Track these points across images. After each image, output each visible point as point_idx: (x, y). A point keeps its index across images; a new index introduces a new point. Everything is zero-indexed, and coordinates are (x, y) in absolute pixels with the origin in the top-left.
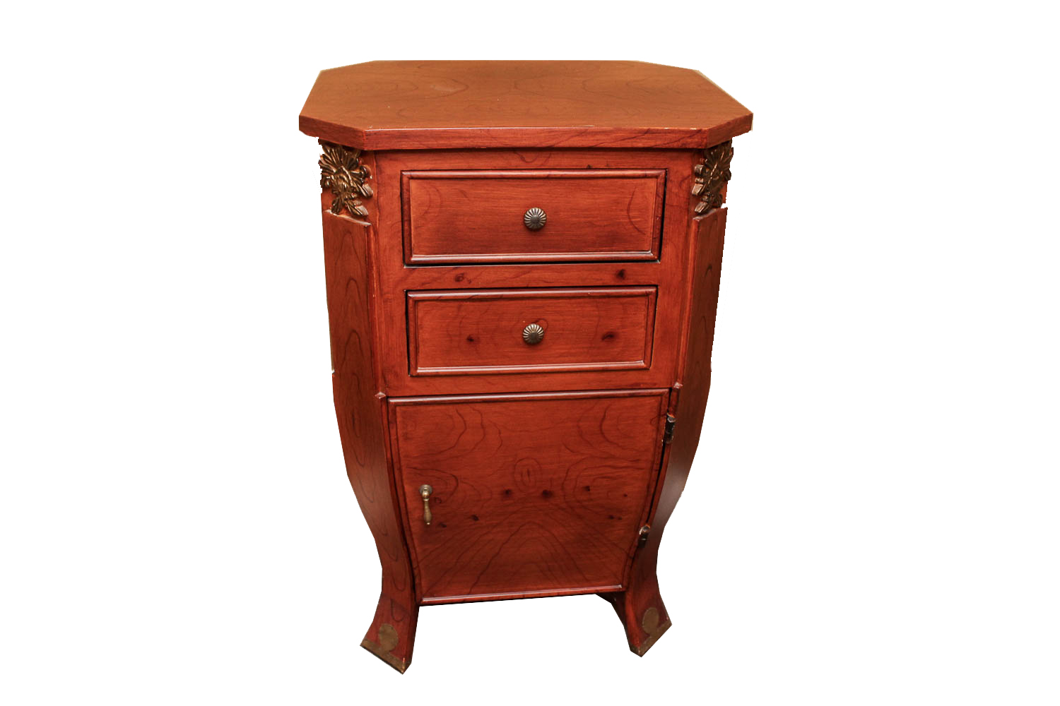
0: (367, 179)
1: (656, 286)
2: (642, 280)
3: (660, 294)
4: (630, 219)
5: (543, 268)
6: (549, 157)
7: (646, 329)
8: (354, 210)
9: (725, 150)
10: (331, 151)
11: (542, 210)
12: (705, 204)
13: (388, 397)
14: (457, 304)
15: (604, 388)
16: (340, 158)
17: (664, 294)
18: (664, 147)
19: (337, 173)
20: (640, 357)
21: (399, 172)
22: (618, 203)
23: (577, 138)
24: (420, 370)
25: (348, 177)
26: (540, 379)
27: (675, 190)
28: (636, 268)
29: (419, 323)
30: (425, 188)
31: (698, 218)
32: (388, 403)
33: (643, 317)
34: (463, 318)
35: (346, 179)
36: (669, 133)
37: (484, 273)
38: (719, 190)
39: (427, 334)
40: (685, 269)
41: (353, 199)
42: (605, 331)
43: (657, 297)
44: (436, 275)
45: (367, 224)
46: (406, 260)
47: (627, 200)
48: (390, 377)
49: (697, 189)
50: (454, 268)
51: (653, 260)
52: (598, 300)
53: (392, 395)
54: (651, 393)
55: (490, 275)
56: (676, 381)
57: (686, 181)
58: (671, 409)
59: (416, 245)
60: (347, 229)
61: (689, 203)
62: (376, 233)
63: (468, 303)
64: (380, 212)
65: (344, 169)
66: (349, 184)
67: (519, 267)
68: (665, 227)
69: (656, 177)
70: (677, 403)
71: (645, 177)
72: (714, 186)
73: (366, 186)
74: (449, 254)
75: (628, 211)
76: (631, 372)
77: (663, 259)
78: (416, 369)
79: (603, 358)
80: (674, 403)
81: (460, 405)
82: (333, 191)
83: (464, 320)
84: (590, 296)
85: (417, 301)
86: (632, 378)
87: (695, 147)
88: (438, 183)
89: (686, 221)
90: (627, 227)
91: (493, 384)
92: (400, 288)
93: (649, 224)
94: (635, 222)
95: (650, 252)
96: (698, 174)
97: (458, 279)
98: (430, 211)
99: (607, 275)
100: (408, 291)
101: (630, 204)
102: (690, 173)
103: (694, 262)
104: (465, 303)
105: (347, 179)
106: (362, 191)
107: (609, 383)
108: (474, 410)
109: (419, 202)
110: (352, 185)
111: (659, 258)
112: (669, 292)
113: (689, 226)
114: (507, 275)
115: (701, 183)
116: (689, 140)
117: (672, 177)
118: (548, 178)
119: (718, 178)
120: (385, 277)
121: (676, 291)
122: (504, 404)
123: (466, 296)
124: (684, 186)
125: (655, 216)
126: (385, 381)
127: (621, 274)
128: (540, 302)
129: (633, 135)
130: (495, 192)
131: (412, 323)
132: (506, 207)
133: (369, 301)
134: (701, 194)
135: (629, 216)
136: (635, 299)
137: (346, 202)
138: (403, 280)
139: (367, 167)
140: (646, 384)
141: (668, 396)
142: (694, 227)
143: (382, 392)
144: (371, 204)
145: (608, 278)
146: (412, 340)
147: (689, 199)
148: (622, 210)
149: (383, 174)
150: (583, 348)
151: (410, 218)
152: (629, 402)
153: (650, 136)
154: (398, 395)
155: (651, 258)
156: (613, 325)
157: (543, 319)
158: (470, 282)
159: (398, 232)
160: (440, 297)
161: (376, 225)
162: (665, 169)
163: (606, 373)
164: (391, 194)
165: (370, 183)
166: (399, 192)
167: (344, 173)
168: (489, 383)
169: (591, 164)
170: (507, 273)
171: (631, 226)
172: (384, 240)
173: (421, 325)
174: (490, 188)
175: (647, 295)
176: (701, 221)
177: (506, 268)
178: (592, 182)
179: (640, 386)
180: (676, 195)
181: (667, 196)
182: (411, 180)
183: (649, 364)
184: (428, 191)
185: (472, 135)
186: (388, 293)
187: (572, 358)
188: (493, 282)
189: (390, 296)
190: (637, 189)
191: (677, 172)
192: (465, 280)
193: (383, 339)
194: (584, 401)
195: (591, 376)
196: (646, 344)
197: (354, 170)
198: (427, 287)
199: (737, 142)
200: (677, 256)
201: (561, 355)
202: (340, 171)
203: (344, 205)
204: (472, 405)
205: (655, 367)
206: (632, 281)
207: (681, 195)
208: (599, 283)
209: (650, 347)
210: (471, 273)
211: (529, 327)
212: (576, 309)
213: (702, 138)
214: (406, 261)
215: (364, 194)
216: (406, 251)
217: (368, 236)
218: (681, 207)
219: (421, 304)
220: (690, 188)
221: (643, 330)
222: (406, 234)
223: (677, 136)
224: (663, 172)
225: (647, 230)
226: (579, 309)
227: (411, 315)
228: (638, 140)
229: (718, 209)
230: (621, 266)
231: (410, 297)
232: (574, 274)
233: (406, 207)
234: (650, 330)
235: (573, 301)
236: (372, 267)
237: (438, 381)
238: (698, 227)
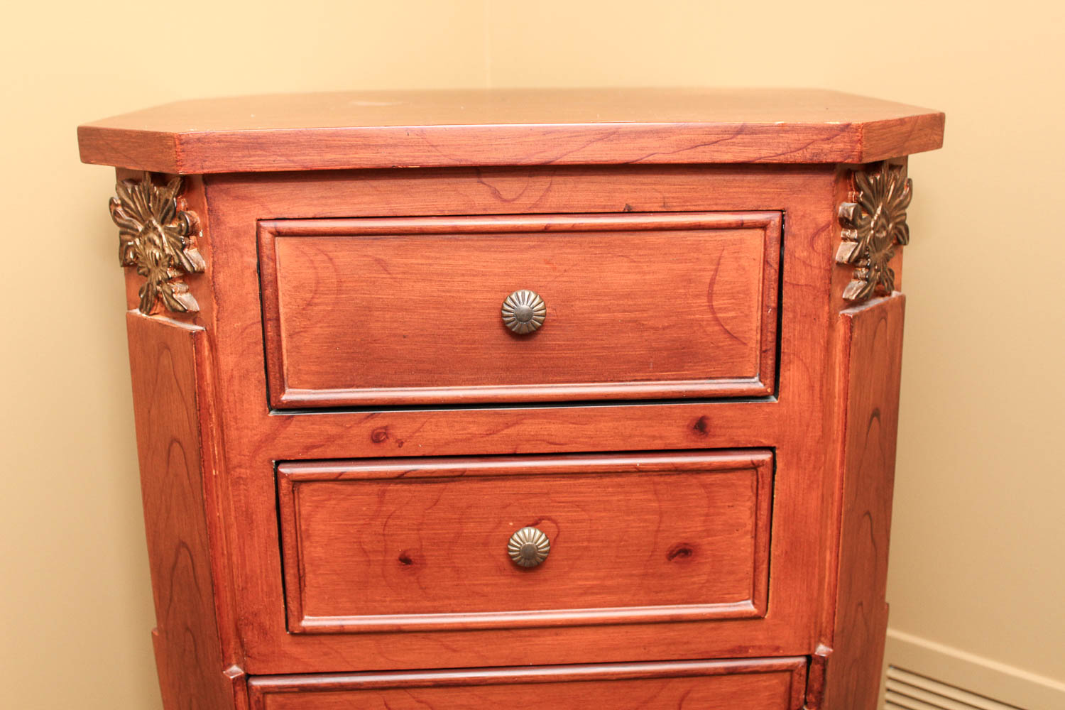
0: (193, 239)
1: (771, 449)
2: (743, 439)
3: (780, 465)
4: (713, 313)
5: (545, 416)
6: (548, 190)
7: (755, 537)
8: (173, 302)
9: (895, 179)
10: (133, 190)
11: (537, 294)
12: (862, 283)
13: (248, 676)
14: (375, 488)
15: (675, 657)
16: (149, 202)
17: (788, 465)
18: (776, 160)
19: (145, 232)
20: (746, 593)
21: (255, 223)
22: (690, 281)
23: (599, 145)
24: (309, 622)
25: (160, 237)
26: (548, 639)
27: (801, 253)
28: (729, 413)
29: (303, 527)
30: (304, 254)
31: (850, 312)
32: (249, 688)
33: (748, 513)
34: (389, 517)
35: (158, 241)
36: (786, 132)
37: (427, 424)
38: (887, 259)
39: (319, 549)
40: (827, 414)
41: (171, 280)
42: (674, 541)
43: (774, 473)
44: (333, 430)
45: (196, 328)
46: (273, 399)
47: (707, 277)
48: (250, 635)
49: (844, 252)
50: (368, 417)
51: (764, 397)
52: (657, 479)
53: (256, 672)
54: (771, 666)
55: (438, 430)
56: (819, 641)
57: (824, 235)
58: (811, 698)
59: (291, 369)
60: (164, 339)
61: (830, 279)
62: (213, 347)
63: (399, 487)
64: (217, 303)
65: (154, 222)
66: (164, 250)
67: (496, 413)
68: (784, 330)
69: (764, 226)
70: (823, 684)
71: (741, 226)
72: (878, 250)
73: (193, 253)
74: (358, 387)
75: (710, 295)
76: (726, 625)
77: (782, 394)
78: (301, 618)
79: (670, 597)
80: (816, 686)
81: (391, 692)
82: (138, 270)
83: (391, 522)
84: (639, 471)
85: (298, 482)
86: (732, 636)
87: (839, 160)
88: (329, 244)
89: (826, 316)
90: (709, 329)
91: (454, 651)
92: (262, 456)
93: (752, 325)
94: (724, 319)
95: (756, 379)
96: (847, 220)
97: (376, 438)
98: (316, 301)
99: (673, 428)
100: (278, 463)
101: (712, 283)
102: (831, 218)
103: (846, 399)
104: (392, 487)
105: (161, 242)
106: (184, 261)
107: (685, 647)
108: (418, 701)
109: (295, 283)
110: (167, 251)
111: (776, 392)
112: (799, 459)
113: (831, 326)
114: (474, 429)
115: (852, 240)
116: (826, 147)
117: (793, 227)
118: (546, 230)
119: (884, 234)
120: (233, 434)
121: (813, 458)
122: (477, 691)
123: (392, 472)
124: (820, 244)
125: (764, 307)
126: (242, 645)
127: (701, 426)
128: (540, 484)
129: (713, 138)
130: (442, 262)
131: (288, 527)
132: (467, 292)
133: (205, 483)
134: (853, 264)
135: (711, 307)
136: (730, 475)
137: (159, 288)
138: (270, 439)
139: (194, 216)
140: (760, 648)
141: (804, 672)
142: (841, 329)
143: (238, 664)
144: (204, 288)
145: (676, 436)
146: (290, 561)
147: (830, 270)
148: (697, 296)
149: (223, 227)
150: (632, 575)
151: (278, 312)
152: (727, 685)
153: (747, 138)
154: (267, 672)
155: (761, 391)
156: (687, 529)
157: (549, 519)
158: (401, 443)
159: (256, 343)
160: (341, 474)
161: (212, 330)
162: (782, 211)
163: (676, 627)
164: (239, 266)
165: (200, 246)
166: (254, 261)
167: (155, 229)
168: (447, 648)
169: (630, 202)
170: (472, 426)
171: (717, 328)
172: (228, 361)
173: (307, 530)
174: (432, 254)
175: (754, 466)
176: (855, 316)
177: (472, 414)
178: (636, 238)
179: (747, 652)
180: (804, 262)
181: (786, 266)
182: (278, 239)
183: (764, 607)
184: (312, 262)
185: (391, 142)
186: (240, 466)
187: (609, 598)
188: (447, 443)
189: (245, 472)
190: (725, 252)
191: (803, 216)
192: (391, 440)
193: (234, 558)
194: (638, 683)
195: (649, 632)
196: (755, 569)
197: (170, 223)
198: (316, 453)
199: (919, 165)
200: (811, 387)
201: (587, 591)
202: (149, 228)
203: (157, 296)
204: (415, 693)
205: (775, 615)
206: (723, 439)
207: (815, 263)
208: (658, 445)
209: (764, 573)
210: (402, 424)
211: (520, 533)
212: (615, 498)
213: (851, 142)
214: (272, 403)
215: (187, 266)
216: (273, 379)
217: (198, 351)
218: (814, 288)
219: (306, 489)
220: (831, 248)
221: (748, 539)
222: (270, 346)
223: (801, 137)
224: (775, 218)
225: (747, 336)
226: (621, 497)
227: (286, 511)
228: (724, 148)
229: (887, 298)
230: (699, 409)
231: (284, 475)
232: (606, 426)
233: (269, 292)
234: (763, 538)
235: (606, 481)
236: (210, 415)
237: (344, 645)
238: (851, 329)
